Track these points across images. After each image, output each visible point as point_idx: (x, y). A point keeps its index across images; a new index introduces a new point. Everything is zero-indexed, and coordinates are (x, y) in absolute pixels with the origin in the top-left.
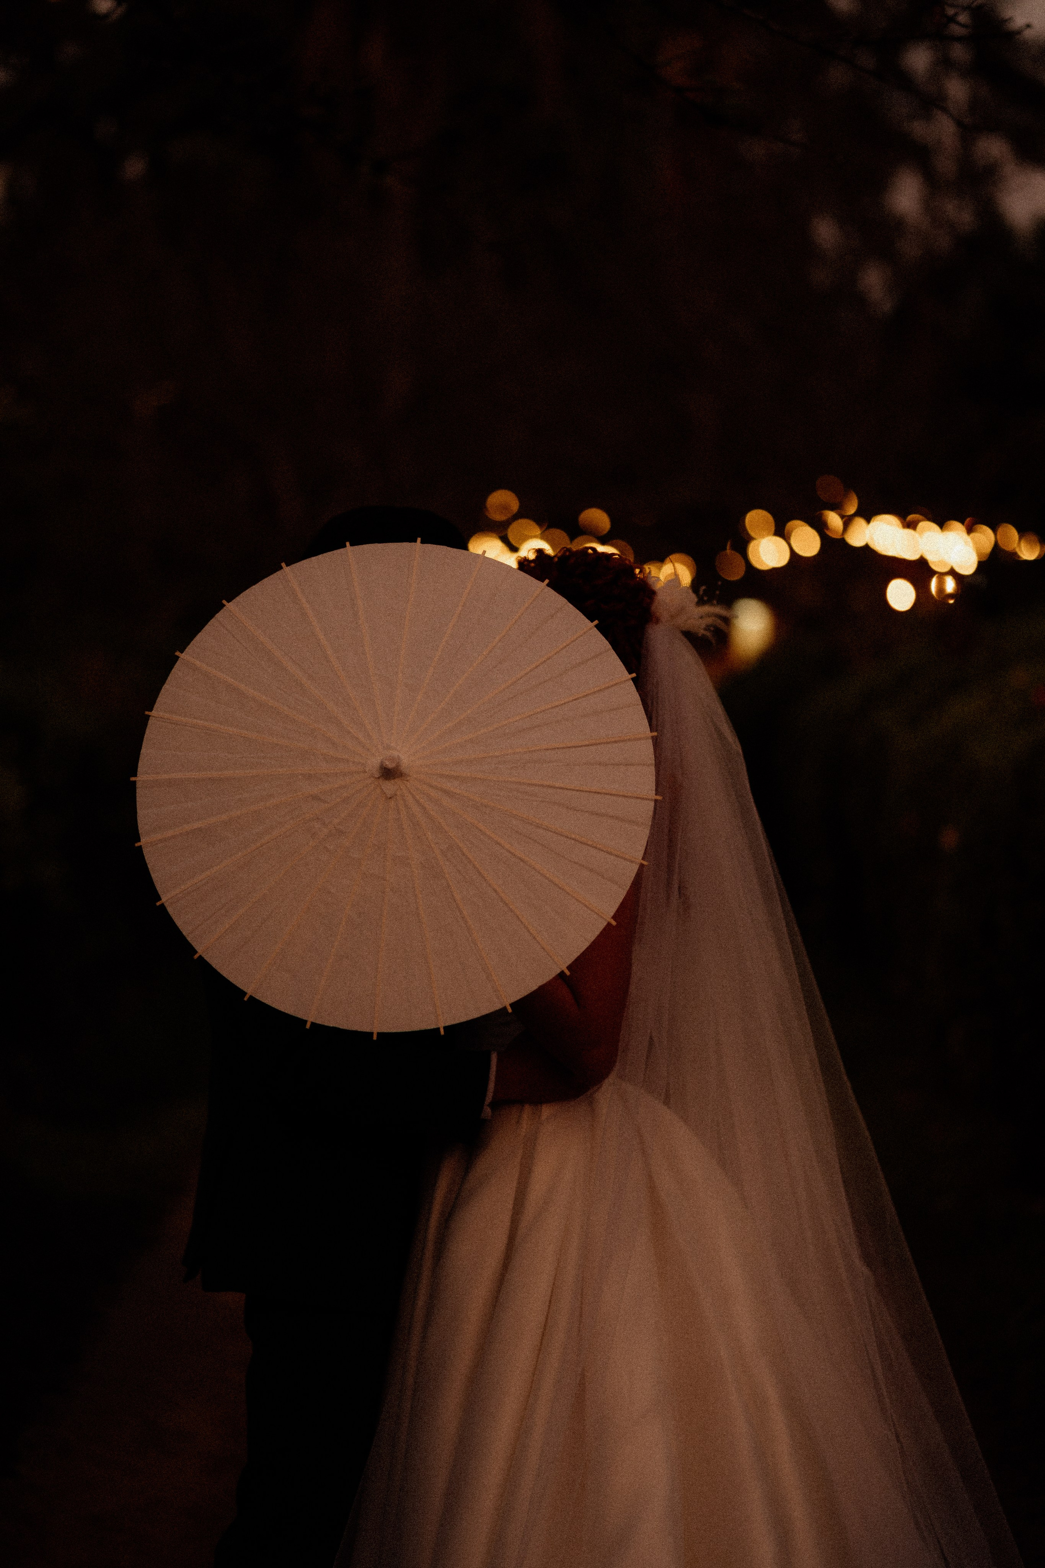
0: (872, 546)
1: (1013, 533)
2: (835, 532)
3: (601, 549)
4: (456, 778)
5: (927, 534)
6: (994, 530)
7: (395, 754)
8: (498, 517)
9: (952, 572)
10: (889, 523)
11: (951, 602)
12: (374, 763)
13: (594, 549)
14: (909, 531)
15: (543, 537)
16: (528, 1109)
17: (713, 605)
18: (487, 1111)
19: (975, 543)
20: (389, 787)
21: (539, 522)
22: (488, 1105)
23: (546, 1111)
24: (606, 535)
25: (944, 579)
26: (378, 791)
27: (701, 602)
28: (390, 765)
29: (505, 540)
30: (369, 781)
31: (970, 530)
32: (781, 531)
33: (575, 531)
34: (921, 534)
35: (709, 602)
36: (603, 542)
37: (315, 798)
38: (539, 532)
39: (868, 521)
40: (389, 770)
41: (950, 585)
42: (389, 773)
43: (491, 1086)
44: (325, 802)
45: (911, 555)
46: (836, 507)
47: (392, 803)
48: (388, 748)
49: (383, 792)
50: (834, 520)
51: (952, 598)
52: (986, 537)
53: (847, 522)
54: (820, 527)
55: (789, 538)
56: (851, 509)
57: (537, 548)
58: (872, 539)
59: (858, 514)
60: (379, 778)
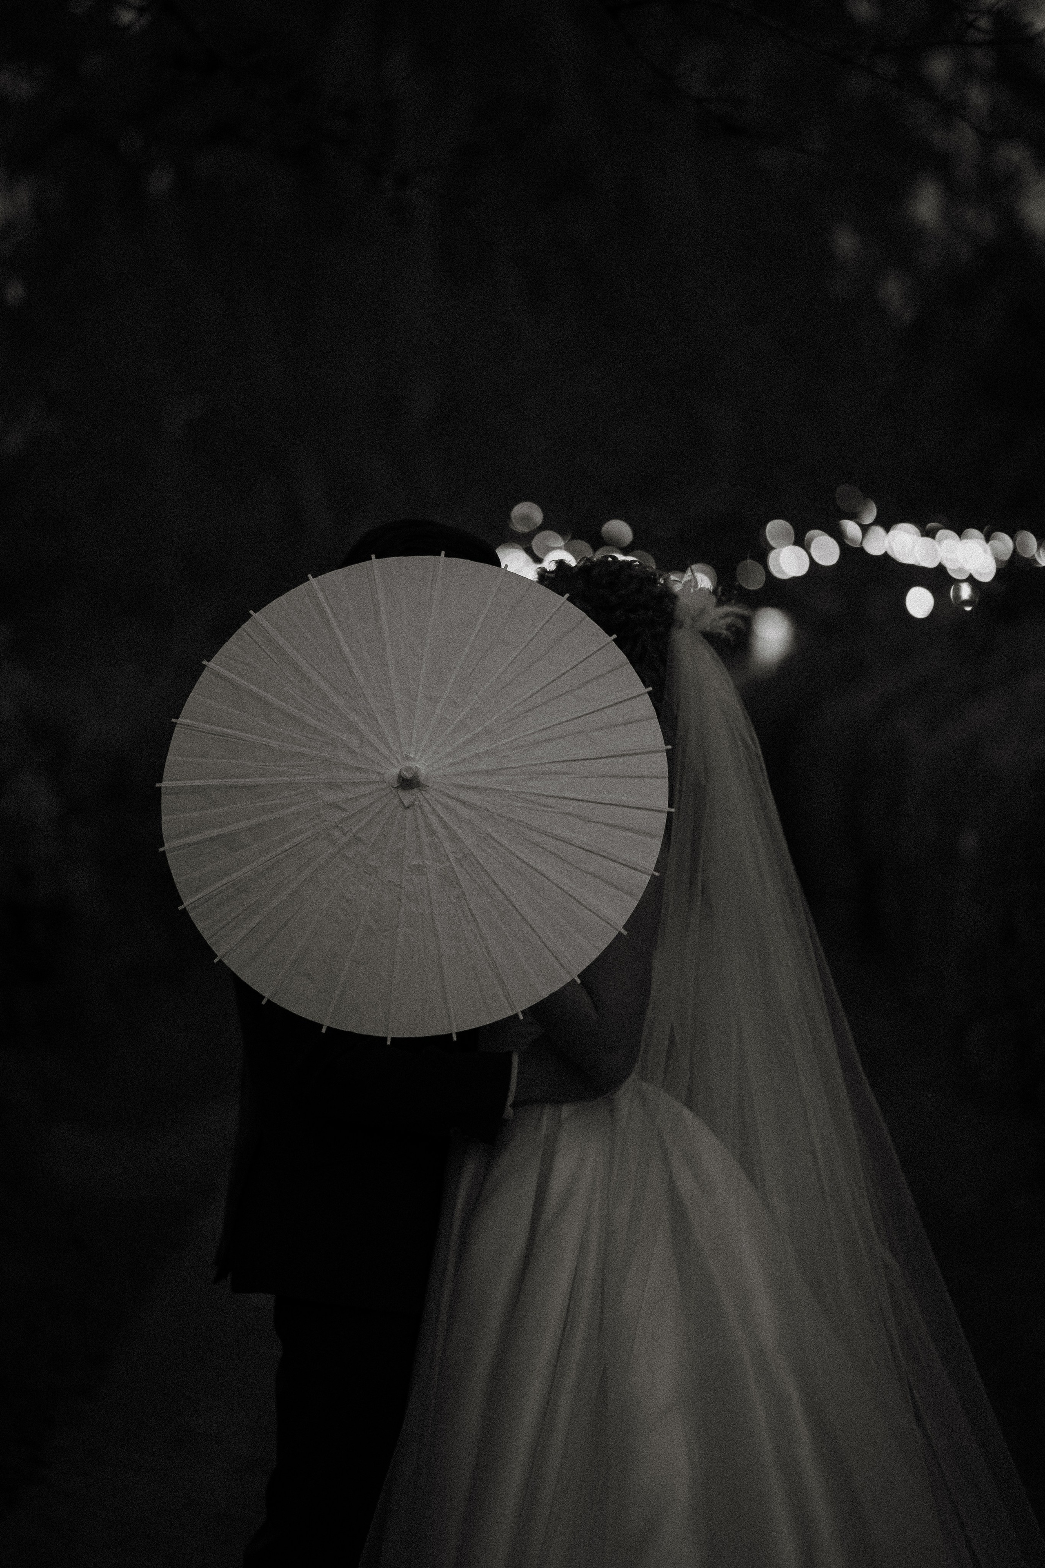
0: (890, 553)
1: (1031, 540)
2: (853, 540)
3: (621, 557)
4: (473, 788)
5: (945, 542)
6: (1013, 537)
7: (413, 764)
8: (521, 528)
9: (971, 580)
10: (906, 531)
11: (968, 609)
12: (392, 772)
13: (614, 558)
14: (928, 540)
15: (567, 548)
16: (548, 1110)
17: (731, 605)
18: (509, 1112)
19: (993, 549)
20: (407, 797)
21: (562, 533)
22: (510, 1106)
23: (566, 1110)
24: (629, 546)
25: (960, 586)
26: (396, 801)
27: (720, 603)
28: (408, 775)
29: (529, 551)
30: (387, 791)
31: (988, 539)
32: (800, 541)
33: (598, 541)
34: (940, 542)
35: (728, 602)
36: (625, 552)
37: (335, 806)
38: (563, 544)
39: (887, 529)
40: (407, 780)
41: (966, 592)
42: (408, 783)
43: (513, 1086)
44: (344, 810)
45: (930, 563)
46: (854, 516)
47: (409, 812)
48: (407, 758)
49: (401, 802)
50: (851, 528)
51: (970, 606)
52: (1004, 543)
53: (865, 529)
54: (838, 535)
55: (809, 547)
56: (869, 517)
57: (557, 559)
58: (891, 548)
59: (876, 522)
60: (398, 787)
